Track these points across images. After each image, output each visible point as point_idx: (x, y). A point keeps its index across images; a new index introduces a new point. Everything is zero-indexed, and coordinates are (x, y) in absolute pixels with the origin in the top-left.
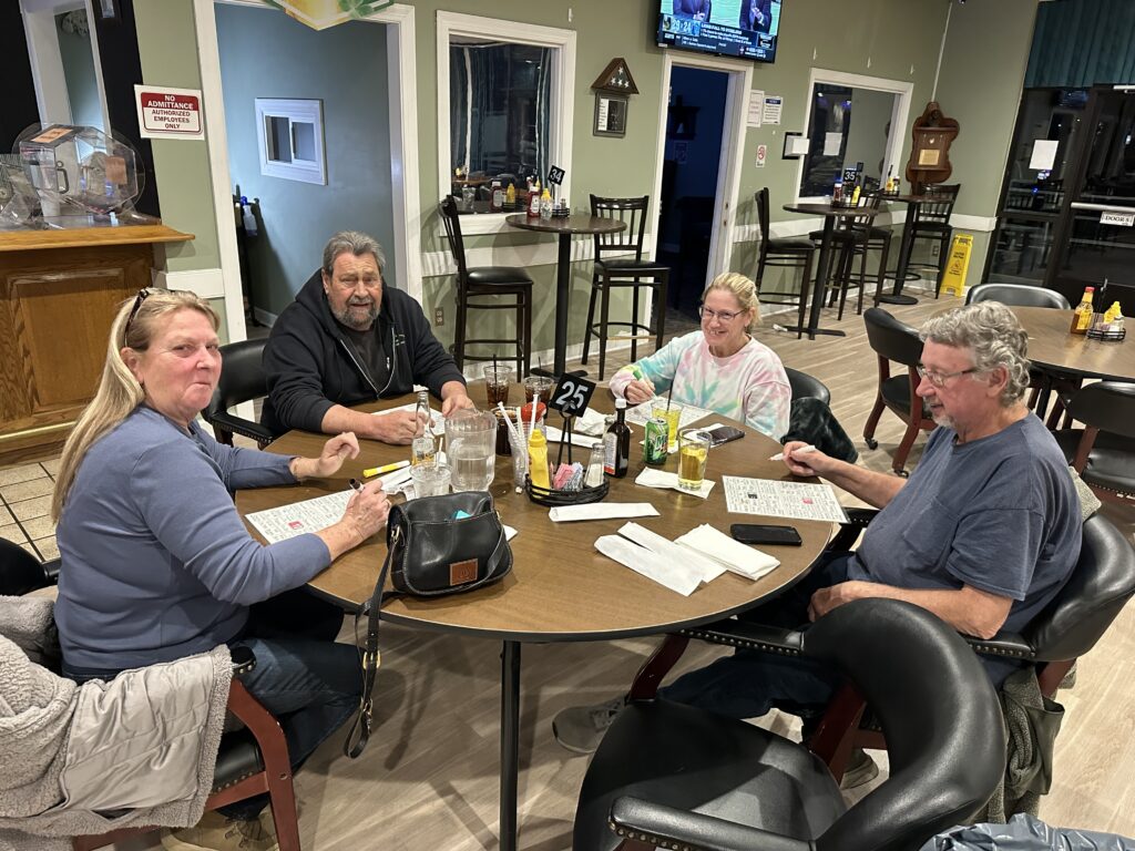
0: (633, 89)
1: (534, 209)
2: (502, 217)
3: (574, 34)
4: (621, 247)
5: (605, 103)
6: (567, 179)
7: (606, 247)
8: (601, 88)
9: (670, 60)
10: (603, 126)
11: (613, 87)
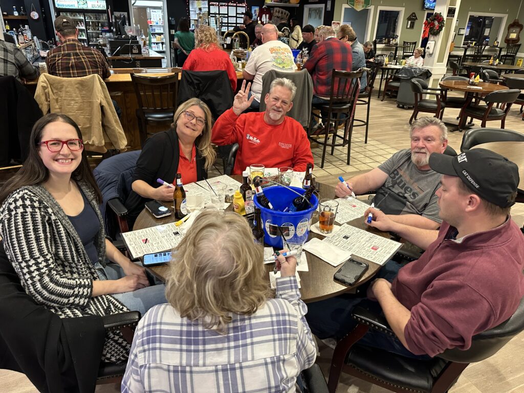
0: (416, 19)
1: (391, 43)
2: (384, 45)
3: (404, 8)
4: (409, 52)
5: (410, 22)
6: (399, 38)
7: (406, 52)
8: (409, 19)
9: (426, 12)
10: (409, 27)
11: (412, 19)
